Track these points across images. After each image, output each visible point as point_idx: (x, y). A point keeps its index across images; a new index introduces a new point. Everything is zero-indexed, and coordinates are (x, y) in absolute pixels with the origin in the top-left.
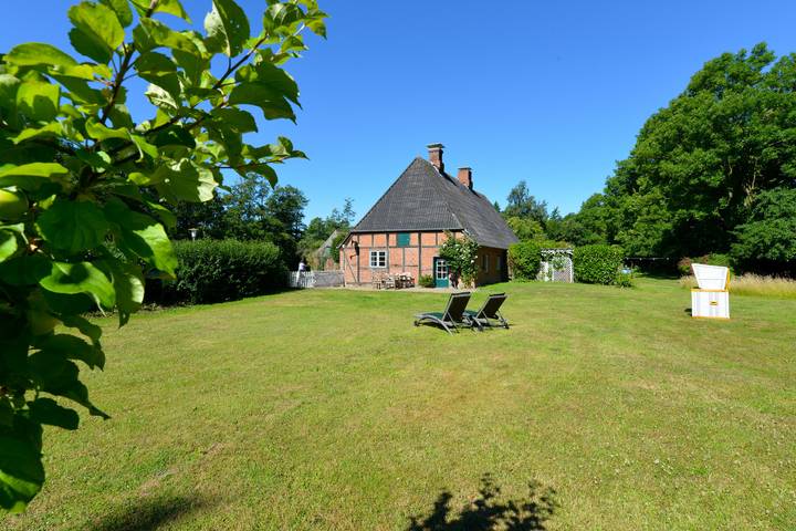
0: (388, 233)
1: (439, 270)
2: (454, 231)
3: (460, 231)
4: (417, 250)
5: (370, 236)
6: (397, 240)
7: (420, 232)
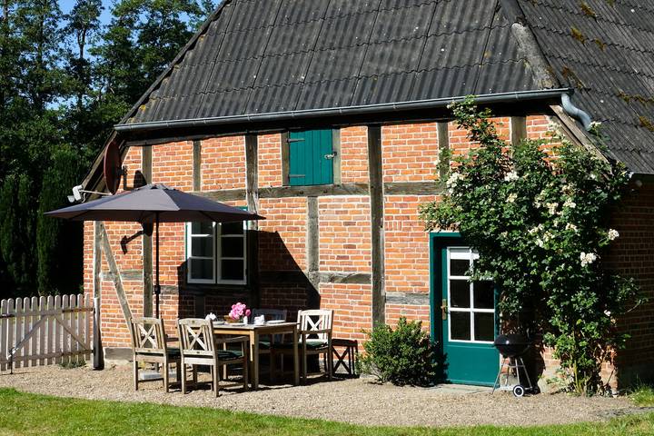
0: (251, 129)
1: (460, 298)
2: (520, 109)
3: (542, 105)
4: (365, 199)
5: (184, 148)
6: (287, 158)
7: (375, 121)
